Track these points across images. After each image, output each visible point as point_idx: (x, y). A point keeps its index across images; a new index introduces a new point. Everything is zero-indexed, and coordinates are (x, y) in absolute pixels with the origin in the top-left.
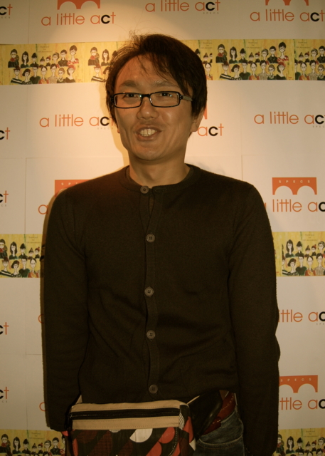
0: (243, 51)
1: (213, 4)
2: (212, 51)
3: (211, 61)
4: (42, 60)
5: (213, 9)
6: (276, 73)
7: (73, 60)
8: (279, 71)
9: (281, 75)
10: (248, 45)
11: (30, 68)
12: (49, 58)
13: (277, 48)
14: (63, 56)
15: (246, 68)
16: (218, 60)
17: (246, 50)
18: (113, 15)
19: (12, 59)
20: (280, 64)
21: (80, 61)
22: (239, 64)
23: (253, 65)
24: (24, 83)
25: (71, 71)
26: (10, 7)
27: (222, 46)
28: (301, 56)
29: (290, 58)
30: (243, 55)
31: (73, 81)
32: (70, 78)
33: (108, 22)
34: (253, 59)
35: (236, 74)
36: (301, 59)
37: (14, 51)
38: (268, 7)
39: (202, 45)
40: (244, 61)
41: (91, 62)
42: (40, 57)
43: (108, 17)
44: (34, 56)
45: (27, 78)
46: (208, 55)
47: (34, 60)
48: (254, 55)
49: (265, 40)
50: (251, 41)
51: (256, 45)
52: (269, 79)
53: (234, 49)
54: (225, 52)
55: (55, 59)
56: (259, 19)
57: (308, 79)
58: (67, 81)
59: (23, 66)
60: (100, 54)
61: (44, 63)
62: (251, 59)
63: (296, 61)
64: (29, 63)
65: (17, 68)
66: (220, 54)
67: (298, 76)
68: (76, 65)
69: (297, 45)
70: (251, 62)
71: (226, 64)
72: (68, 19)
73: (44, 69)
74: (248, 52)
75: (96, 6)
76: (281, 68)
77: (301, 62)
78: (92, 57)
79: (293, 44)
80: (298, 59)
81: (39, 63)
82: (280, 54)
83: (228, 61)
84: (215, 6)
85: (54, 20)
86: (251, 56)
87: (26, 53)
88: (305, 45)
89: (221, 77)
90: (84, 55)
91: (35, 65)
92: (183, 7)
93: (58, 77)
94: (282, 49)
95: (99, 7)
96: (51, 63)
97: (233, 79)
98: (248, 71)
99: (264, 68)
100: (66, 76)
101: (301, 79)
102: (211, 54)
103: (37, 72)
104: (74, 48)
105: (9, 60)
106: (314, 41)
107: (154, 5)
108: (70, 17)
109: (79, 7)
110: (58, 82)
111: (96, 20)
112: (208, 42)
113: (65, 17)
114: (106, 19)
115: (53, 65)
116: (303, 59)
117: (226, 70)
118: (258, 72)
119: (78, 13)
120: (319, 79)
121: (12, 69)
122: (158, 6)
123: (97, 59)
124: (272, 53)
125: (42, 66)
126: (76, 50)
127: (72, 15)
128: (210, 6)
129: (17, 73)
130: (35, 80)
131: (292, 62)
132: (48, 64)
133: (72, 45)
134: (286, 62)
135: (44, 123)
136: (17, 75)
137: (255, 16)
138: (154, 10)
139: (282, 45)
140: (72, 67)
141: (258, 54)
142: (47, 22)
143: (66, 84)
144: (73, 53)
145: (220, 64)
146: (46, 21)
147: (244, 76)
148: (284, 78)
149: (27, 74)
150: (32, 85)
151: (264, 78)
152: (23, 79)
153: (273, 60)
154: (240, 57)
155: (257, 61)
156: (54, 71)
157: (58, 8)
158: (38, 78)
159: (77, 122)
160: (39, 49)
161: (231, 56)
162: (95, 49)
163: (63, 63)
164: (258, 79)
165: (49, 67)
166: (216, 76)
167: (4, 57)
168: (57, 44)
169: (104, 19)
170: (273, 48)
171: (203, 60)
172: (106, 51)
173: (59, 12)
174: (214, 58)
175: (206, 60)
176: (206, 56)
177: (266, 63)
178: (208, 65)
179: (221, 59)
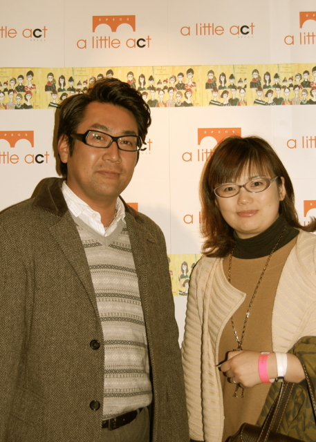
0: (277, 76)
1: (248, 27)
2: (246, 76)
3: (246, 87)
5: (248, 33)
6: (309, 97)
8: (312, 95)
9: (314, 100)
10: (281, 69)
11: (68, 93)
12: (86, 82)
13: (311, 72)
15: (279, 93)
16: (253, 85)
18: (149, 39)
19: (49, 82)
20: (314, 88)
22: (273, 89)
23: (287, 90)
26: (45, 30)
27: (256, 71)
33: (144, 46)
37: (51, 74)
38: (303, 30)
39: (237, 70)
43: (144, 40)
44: (71, 80)
46: (243, 80)
47: (71, 84)
48: (287, 79)
49: (299, 65)
50: (285, 66)
51: (290, 70)
52: (302, 103)
54: (259, 77)
59: (60, 90)
60: (137, 79)
61: (81, 88)
62: (285, 84)
66: (254, 79)
72: (103, 42)
74: (282, 77)
75: (131, 28)
76: (314, 93)
82: (313, 78)
83: (262, 87)
84: (249, 30)
85: (89, 43)
86: (285, 80)
87: (63, 77)
89: (255, 102)
91: (72, 89)
92: (218, 31)
94: (315, 74)
95: (134, 30)
98: (282, 96)
99: (297, 92)
102: (245, 79)
104: (110, 73)
105: (46, 84)
107: (189, 28)
108: (105, 40)
109: (114, 30)
111: (131, 43)
112: (242, 67)
117: (260, 95)
118: (291, 97)
122: (193, 30)
123: (134, 84)
125: (79, 91)
126: (113, 74)
127: (107, 38)
128: (245, 30)
129: (54, 96)
132: (85, 89)
133: (108, 70)
136: (55, 98)
138: (189, 34)
139: (315, 69)
142: (82, 44)
145: (254, 89)
147: (278, 101)
149: (64, 98)
151: (297, 103)
152: (60, 103)
154: (274, 81)
157: (94, 31)
160: (76, 73)
161: (265, 81)
162: (131, 73)
164: (291, 104)
166: (250, 102)
167: (41, 80)
168: (93, 68)
169: (139, 43)
170: (306, 72)
171: (237, 85)
172: (143, 76)
173: (95, 35)
174: (248, 83)
175: (240, 85)
176: (240, 81)
177: (299, 87)
178: (242, 91)
179: (255, 84)
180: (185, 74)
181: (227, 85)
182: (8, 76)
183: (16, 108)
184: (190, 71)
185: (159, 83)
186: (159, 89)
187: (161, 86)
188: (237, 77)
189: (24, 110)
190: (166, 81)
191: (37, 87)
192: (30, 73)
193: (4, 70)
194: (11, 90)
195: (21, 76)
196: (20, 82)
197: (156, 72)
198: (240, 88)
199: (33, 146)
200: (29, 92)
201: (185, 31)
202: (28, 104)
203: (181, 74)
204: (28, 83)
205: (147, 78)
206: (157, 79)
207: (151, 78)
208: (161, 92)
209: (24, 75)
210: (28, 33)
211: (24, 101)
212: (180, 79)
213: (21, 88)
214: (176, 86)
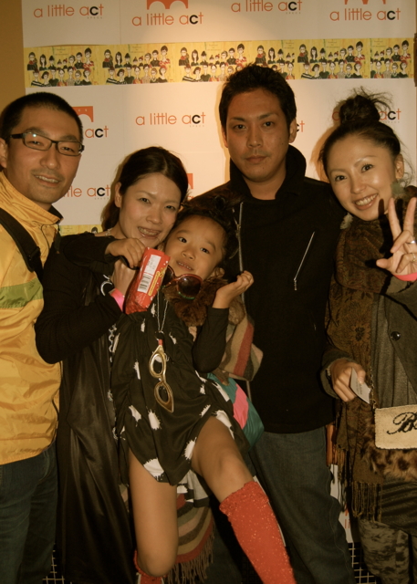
0: (323, 51)
1: (295, 4)
2: (294, 51)
3: (293, 61)
4: (135, 60)
5: (295, 9)
6: (353, 72)
7: (165, 60)
8: (356, 70)
9: (358, 74)
10: (327, 45)
11: (124, 69)
12: (141, 58)
13: (355, 47)
14: (155, 57)
15: (325, 68)
16: (300, 59)
17: (326, 49)
18: (201, 16)
19: (106, 59)
20: (358, 63)
21: (171, 61)
22: (319, 64)
23: (332, 64)
24: (118, 83)
25: (163, 71)
26: (101, 7)
27: (303, 46)
28: (377, 54)
29: (366, 57)
30: (323, 55)
31: (165, 81)
32: (163, 78)
33: (196, 22)
34: (332, 59)
35: (316, 73)
36: (377, 58)
37: (108, 51)
38: (347, 7)
39: (285, 45)
40: (323, 60)
41: (181, 62)
42: (132, 58)
43: (196, 17)
44: (127, 56)
45: (121, 78)
46: (291, 55)
47: (128, 60)
48: (333, 54)
49: (344, 40)
50: (331, 41)
51: (335, 45)
52: (346, 77)
53: (314, 49)
54: (306, 52)
55: (147, 59)
56: (338, 19)
57: (383, 77)
58: (160, 80)
59: (117, 66)
61: (137, 64)
62: (330, 59)
63: (372, 60)
64: (123, 63)
65: (112, 68)
66: (301, 54)
67: (373, 74)
68: (167, 65)
69: (374, 44)
70: (330, 62)
71: (307, 63)
72: (157, 19)
73: (137, 69)
74: (328, 51)
75: (184, 6)
76: (358, 67)
77: (376, 61)
78: (182, 57)
79: (369, 43)
80: (374, 58)
81: (133, 64)
82: (357, 53)
83: (309, 61)
84: (297, 6)
85: (144, 21)
86: (330, 55)
87: (119, 54)
88: (381, 44)
89: (302, 76)
90: (174, 55)
91: (128, 65)
92: (267, 7)
93: (151, 77)
94: (359, 49)
96: (144, 63)
97: (313, 78)
98: (328, 70)
99: (342, 67)
100: (158, 76)
101: (376, 77)
102: (293, 54)
103: (130, 72)
104: (164, 48)
105: (103, 60)
106: (390, 39)
107: (239, 5)
108: (159, 17)
109: (167, 7)
110: (151, 82)
111: (184, 20)
112: (290, 43)
113: (155, 17)
114: (194, 20)
115: (146, 65)
116: (379, 58)
117: (307, 69)
118: (336, 72)
119: (167, 13)
120: (392, 77)
121: (107, 69)
122: (243, 7)
123: (187, 59)
124: (350, 52)
125: (135, 67)
126: (167, 50)
127: (161, 15)
128: (293, 6)
129: (112, 73)
130: (129, 80)
131: (368, 61)
132: (141, 65)
133: (162, 45)
134: (362, 61)
135: (140, 121)
136: (112, 75)
137: (335, 16)
138: (239, 10)
139: (360, 44)
140: (164, 67)
141: (336, 53)
143: (159, 84)
144: (164, 53)
145: (302, 64)
146: (137, 21)
147: (324, 75)
148: (360, 77)
149: (121, 74)
150: (127, 85)
151: (341, 77)
152: (118, 79)
153: (351, 59)
154: (320, 56)
155: (336, 60)
156: (147, 71)
157: (148, 8)
158: (132, 78)
159: (170, 120)
160: (132, 49)
161: (312, 56)
162: (184, 49)
163: (155, 63)
164: (336, 78)
165: (142, 68)
166: (298, 75)
167: (99, 57)
168: (148, 44)
169: (192, 20)
170: (351, 47)
171: (286, 59)
172: (196, 52)
173: (149, 12)
174: (296, 58)
175: (288, 59)
176: (288, 56)
177: (344, 62)
178: (290, 65)
179: (303, 59)
180: (236, 49)
181: (276, 59)
182: (68, 52)
183: (76, 84)
184: (241, 46)
185: (211, 58)
186: (211, 64)
187: (214, 62)
188: (286, 53)
189: (83, 87)
190: (218, 56)
191: (95, 63)
192: (88, 51)
193: (63, 48)
194: (70, 68)
195: (79, 54)
196: (79, 59)
197: (208, 47)
198: (288, 63)
199: (92, 121)
200: (88, 69)
201: (236, 8)
202: (87, 80)
203: (232, 49)
204: (86, 60)
205: (200, 53)
206: (209, 55)
207: (204, 54)
208: (214, 67)
209: (82, 51)
210: (85, 11)
211: (82, 78)
212: (231, 55)
213: (79, 65)
214: (228, 61)
